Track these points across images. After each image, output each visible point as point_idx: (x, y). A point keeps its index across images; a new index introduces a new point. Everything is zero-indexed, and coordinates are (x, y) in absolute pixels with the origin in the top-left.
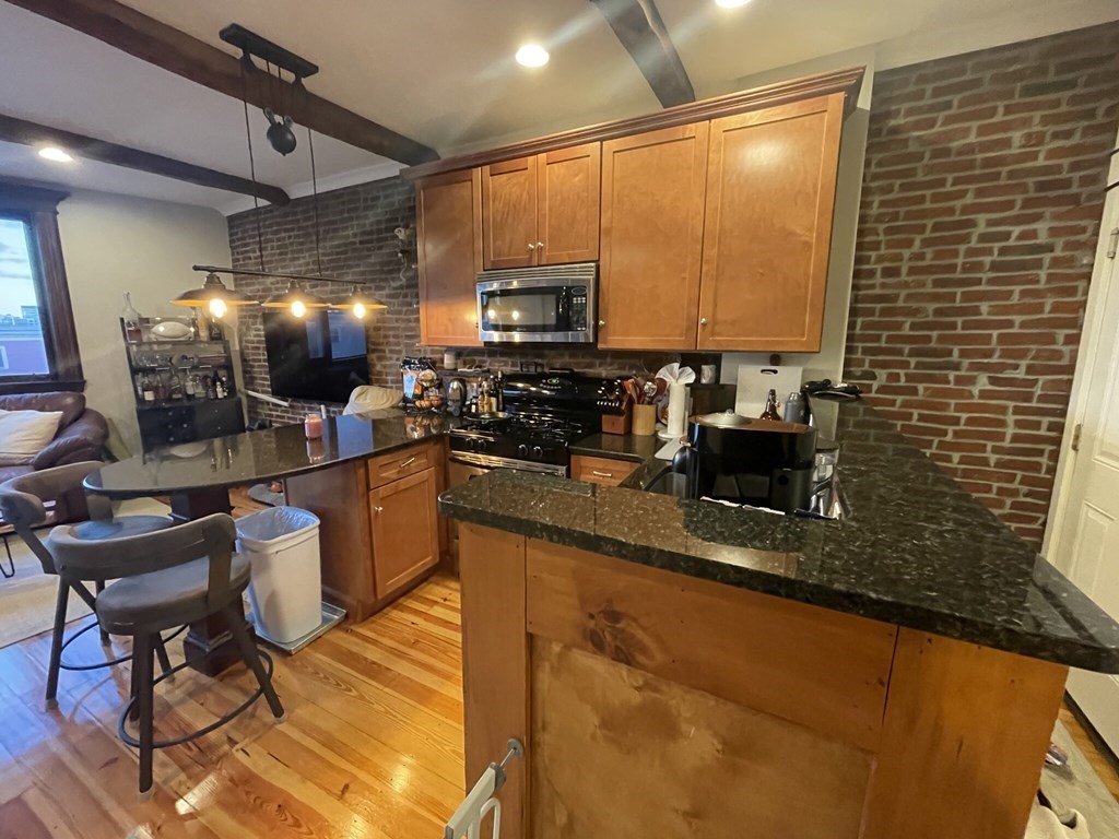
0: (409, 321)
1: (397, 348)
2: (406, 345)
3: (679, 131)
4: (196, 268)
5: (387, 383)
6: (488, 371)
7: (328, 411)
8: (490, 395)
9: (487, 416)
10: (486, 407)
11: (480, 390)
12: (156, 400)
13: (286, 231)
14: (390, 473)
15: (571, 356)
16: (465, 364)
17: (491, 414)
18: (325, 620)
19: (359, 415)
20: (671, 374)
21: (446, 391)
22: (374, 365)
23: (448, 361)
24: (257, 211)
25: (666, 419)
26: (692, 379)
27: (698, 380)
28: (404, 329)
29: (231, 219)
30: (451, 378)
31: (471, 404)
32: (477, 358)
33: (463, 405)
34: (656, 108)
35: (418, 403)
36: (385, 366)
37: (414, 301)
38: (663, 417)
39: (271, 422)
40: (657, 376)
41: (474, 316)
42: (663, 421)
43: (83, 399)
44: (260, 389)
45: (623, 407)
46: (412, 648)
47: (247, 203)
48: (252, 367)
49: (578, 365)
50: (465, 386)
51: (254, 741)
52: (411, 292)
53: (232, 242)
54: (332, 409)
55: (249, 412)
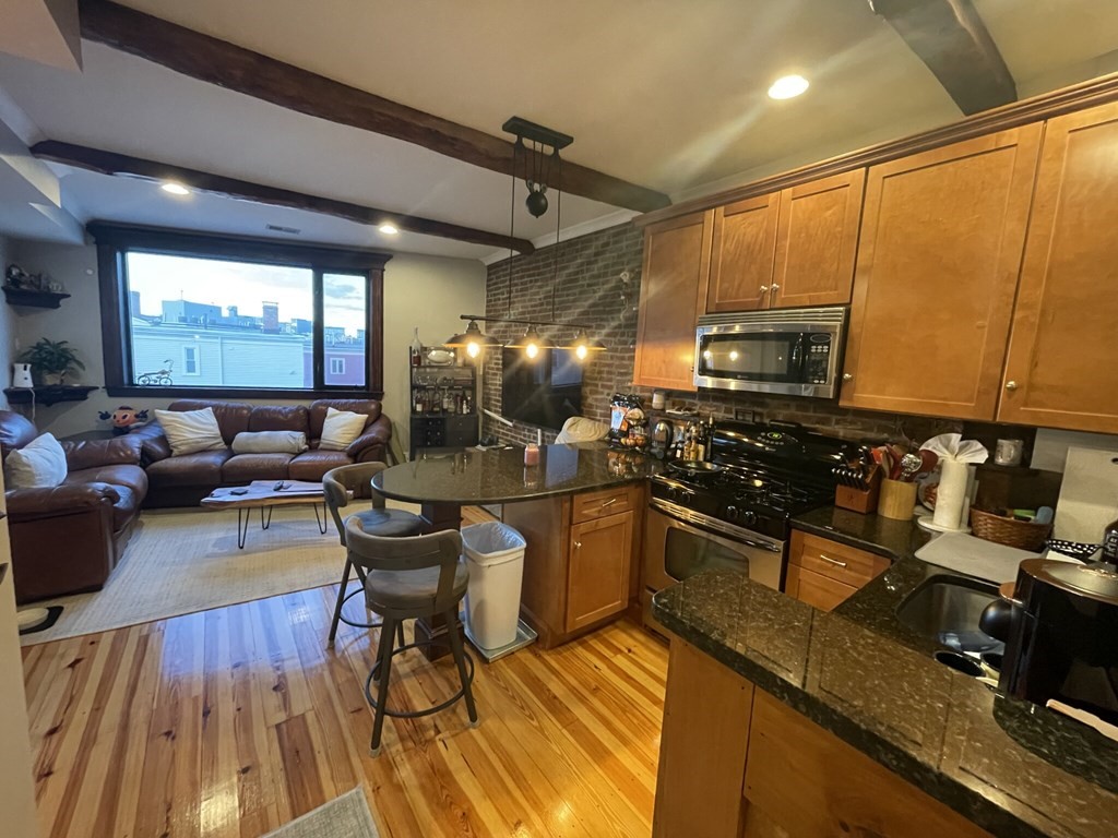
0: (623, 358)
1: (609, 383)
2: (618, 381)
3: (991, 141)
4: (462, 317)
5: (596, 415)
6: (698, 415)
7: (543, 435)
8: (698, 442)
9: (693, 465)
10: (692, 454)
11: (688, 435)
12: (422, 412)
13: (529, 276)
14: (592, 511)
15: (798, 408)
16: (674, 405)
17: (698, 463)
18: (519, 638)
19: (570, 444)
20: (947, 447)
21: (652, 431)
22: (587, 398)
23: (657, 401)
24: (511, 259)
25: (933, 503)
26: (982, 457)
27: (991, 459)
28: (618, 367)
29: (490, 267)
30: (658, 419)
31: (676, 448)
32: (687, 401)
33: (668, 447)
34: (956, 116)
35: (623, 440)
36: (596, 400)
37: (631, 340)
38: (926, 500)
39: (498, 438)
40: (923, 448)
41: (689, 357)
42: (927, 504)
43: (380, 406)
44: (493, 408)
45: (868, 480)
46: (592, 693)
47: (503, 254)
48: (490, 389)
49: (808, 419)
50: (672, 429)
51: (453, 736)
52: (630, 332)
53: (488, 286)
54: (547, 433)
55: (483, 427)
